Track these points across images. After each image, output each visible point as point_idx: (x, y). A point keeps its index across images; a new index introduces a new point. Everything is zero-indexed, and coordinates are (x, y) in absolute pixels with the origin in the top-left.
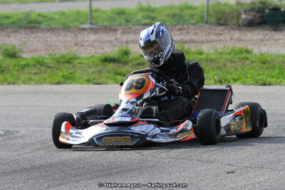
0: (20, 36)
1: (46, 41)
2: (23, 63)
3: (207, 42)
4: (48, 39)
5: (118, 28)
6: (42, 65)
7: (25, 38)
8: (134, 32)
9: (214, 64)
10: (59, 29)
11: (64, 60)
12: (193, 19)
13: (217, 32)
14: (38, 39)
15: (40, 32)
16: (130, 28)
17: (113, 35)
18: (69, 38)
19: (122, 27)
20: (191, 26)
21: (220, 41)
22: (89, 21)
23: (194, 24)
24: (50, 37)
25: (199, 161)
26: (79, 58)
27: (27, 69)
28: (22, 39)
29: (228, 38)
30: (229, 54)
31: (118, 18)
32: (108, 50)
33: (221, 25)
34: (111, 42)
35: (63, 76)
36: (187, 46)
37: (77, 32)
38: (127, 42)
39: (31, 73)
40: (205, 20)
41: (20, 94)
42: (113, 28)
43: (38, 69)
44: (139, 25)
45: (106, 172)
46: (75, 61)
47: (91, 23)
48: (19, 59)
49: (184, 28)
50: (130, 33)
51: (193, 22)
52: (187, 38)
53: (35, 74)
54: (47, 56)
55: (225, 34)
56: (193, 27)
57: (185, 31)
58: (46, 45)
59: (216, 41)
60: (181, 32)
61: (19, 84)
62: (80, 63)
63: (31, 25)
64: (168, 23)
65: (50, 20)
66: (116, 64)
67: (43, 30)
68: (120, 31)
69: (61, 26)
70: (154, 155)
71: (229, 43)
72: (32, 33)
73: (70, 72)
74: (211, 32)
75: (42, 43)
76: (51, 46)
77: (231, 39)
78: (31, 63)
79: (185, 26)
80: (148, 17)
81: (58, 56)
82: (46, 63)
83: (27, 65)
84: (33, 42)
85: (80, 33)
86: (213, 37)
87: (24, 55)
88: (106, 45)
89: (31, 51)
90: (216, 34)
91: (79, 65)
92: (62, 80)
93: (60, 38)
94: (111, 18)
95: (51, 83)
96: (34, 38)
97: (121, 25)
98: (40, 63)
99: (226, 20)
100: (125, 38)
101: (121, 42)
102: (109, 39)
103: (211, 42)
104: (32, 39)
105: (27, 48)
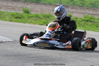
0: (32, 5)
1: (42, 8)
2: (31, 15)
4: (43, 8)
5: (70, 6)
6: (37, 17)
7: (34, 6)
8: (76, 9)
11: (46, 16)
14: (39, 7)
15: (40, 5)
16: (74, 7)
17: (68, 9)
18: (51, 8)
19: (71, 6)
22: (59, 2)
24: (44, 7)
25: (81, 60)
26: (52, 16)
28: (33, 7)
31: (70, 3)
35: (44, 22)
36: (94, 16)
37: (54, 6)
38: (72, 12)
39: (33, 20)
41: (26, 27)
42: (68, 6)
43: (36, 18)
44: (78, 6)
45: (45, 60)
46: (50, 17)
48: (29, 14)
50: (74, 9)
52: (95, 13)
53: (35, 20)
54: (40, 14)
60: (93, 11)
61: (27, 23)
62: (52, 18)
64: (89, 7)
68: (70, 8)
69: (48, 3)
70: (65, 56)
72: (37, 4)
73: (47, 21)
75: (40, 9)
76: (43, 10)
78: (34, 16)
79: (96, 9)
80: (82, 4)
81: (45, 14)
82: (39, 17)
83: (32, 17)
85: (55, 7)
87: (32, 13)
89: (35, 12)
91: (52, 19)
92: (43, 24)
93: (47, 8)
94: (68, 2)
95: (39, 24)
96: (37, 7)
98: (37, 16)
100: (72, 10)
101: (70, 12)
104: (36, 7)
105: (34, 10)
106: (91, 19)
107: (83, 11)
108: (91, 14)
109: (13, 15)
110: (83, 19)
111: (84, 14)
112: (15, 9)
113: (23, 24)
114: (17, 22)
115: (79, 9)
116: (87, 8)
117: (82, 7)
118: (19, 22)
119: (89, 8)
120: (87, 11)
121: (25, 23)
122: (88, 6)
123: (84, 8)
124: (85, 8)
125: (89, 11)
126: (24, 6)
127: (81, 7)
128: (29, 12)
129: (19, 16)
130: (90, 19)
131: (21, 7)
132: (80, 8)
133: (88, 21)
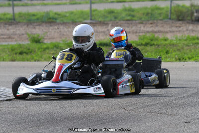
0: (43, 28)
1: (60, 32)
2: (45, 46)
3: (171, 32)
4: (62, 30)
5: (109, 22)
6: (57, 48)
7: (45, 29)
9: (175, 48)
10: (69, 23)
12: (161, 16)
13: (177, 25)
14: (55, 30)
15: (56, 25)
16: (117, 23)
17: (106, 28)
20: (159, 22)
21: (179, 31)
22: (89, 18)
23: (161, 20)
25: (165, 114)
27: (47, 51)
28: (44, 30)
29: (185, 29)
30: (186, 40)
31: (109, 16)
32: (103, 38)
33: (179, 20)
34: (104, 32)
36: (156, 35)
39: (50, 54)
40: (169, 17)
42: (106, 23)
43: (55, 51)
44: (124, 20)
47: (91, 20)
48: (42, 44)
49: (154, 23)
51: (160, 18)
52: (156, 29)
53: (53, 54)
54: (61, 42)
55: (182, 27)
56: (161, 22)
57: (155, 25)
58: (60, 35)
59: (177, 31)
60: (151, 25)
61: (42, 61)
63: (50, 21)
64: (143, 19)
65: (63, 17)
66: (108, 47)
67: (58, 24)
68: (110, 25)
69: (70, 22)
71: (185, 33)
72: (51, 26)
74: (173, 25)
75: (58, 33)
76: (63, 35)
77: (187, 30)
78: (50, 46)
79: (155, 21)
80: (130, 15)
81: (69, 42)
82: (61, 47)
83: (47, 48)
84: (51, 32)
86: (174, 29)
87: (45, 41)
88: (101, 34)
89: (50, 39)
90: (176, 27)
93: (70, 30)
94: (104, 16)
96: (52, 30)
97: (111, 21)
99: (183, 17)
102: (103, 30)
103: (173, 32)
104: (50, 30)
105: (48, 36)
106: (152, 40)
107: (134, 28)
108: (148, 32)
109: (13, 50)
110: (137, 42)
111: (136, 33)
112: (14, 38)
113: (37, 63)
114: (25, 61)
115: (126, 25)
116: (140, 21)
117: (131, 22)
118: (28, 60)
119: (144, 22)
120: (140, 28)
121: (38, 61)
122: (141, 19)
123: (134, 22)
124: (137, 22)
125: (144, 27)
126: (28, 31)
127: (129, 22)
128: (41, 41)
129: (25, 50)
130: (150, 41)
131: (23, 34)
132: (128, 24)
133: (148, 46)
